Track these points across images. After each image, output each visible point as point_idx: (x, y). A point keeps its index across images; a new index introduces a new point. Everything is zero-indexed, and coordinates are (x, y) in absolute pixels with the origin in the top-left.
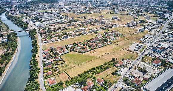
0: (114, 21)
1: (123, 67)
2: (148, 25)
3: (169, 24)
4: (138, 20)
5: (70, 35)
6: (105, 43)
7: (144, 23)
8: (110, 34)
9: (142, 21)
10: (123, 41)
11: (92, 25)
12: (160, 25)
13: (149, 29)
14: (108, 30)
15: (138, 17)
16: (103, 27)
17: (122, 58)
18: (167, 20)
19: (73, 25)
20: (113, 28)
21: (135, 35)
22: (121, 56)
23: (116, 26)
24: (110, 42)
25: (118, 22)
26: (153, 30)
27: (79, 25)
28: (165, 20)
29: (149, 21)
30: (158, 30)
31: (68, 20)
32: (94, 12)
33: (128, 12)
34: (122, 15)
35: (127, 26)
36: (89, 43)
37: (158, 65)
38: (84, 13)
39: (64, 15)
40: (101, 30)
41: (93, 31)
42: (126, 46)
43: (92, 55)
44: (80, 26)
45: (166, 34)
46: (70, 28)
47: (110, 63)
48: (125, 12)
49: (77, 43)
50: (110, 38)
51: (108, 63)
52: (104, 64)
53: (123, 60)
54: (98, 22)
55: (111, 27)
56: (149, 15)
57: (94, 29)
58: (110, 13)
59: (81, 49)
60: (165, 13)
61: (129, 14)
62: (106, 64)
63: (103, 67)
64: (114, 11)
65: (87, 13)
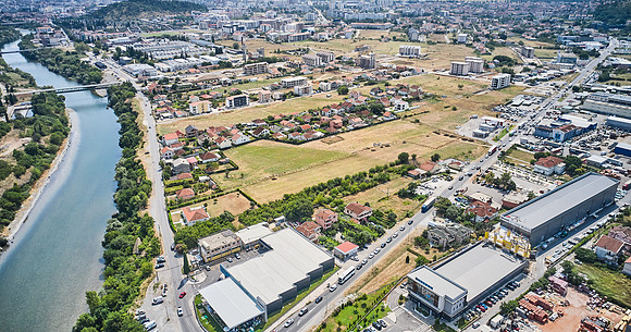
0: (406, 60)
4: (491, 57)
5: (254, 97)
7: (510, 65)
10: (437, 112)
11: (330, 70)
12: (565, 71)
14: (387, 85)
16: (369, 75)
19: (264, 72)
20: (401, 78)
21: (478, 96)
22: (431, 151)
23: (414, 73)
24: (393, 113)
25: (420, 64)
27: (285, 70)
28: (584, 56)
29: (531, 61)
30: (560, 83)
31: (245, 59)
35: (452, 74)
36: (318, 117)
37: (554, 173)
40: (362, 84)
41: (333, 88)
43: (330, 150)
44: (289, 75)
46: (253, 78)
47: (391, 168)
48: (447, 38)
49: (277, 118)
50: (392, 105)
51: (386, 167)
52: (372, 171)
53: (435, 158)
54: (350, 63)
55: (398, 77)
56: (530, 45)
57: (337, 81)
58: (394, 38)
59: (291, 132)
60: (587, 37)
61: (460, 43)
62: (378, 170)
63: (367, 178)
64: (407, 32)
65: (311, 39)
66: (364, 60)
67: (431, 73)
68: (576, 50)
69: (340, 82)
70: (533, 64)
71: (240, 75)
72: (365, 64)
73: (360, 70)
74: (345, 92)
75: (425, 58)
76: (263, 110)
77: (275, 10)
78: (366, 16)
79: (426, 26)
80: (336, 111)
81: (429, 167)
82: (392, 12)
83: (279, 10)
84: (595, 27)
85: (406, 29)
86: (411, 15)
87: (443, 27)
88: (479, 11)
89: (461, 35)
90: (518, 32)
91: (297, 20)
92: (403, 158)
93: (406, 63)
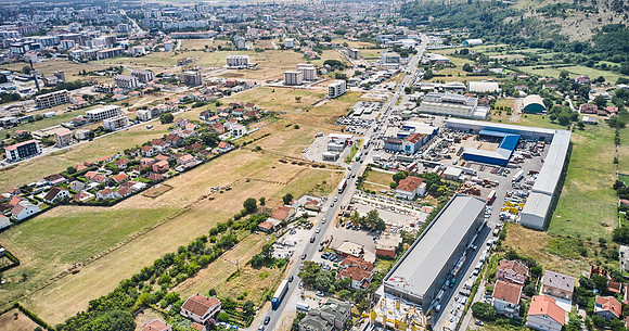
0: (235, 72)
1: (291, 226)
2: (358, 73)
3: (420, 64)
4: (320, 63)
5: (49, 139)
6: (209, 149)
7: (341, 69)
8: (226, 115)
9: (333, 64)
10: (279, 133)
11: (149, 92)
12: (393, 71)
13: (361, 86)
14: (218, 105)
15: (320, 52)
16: (197, 94)
17: (284, 195)
18: (410, 55)
19: (64, 102)
20: (233, 94)
21: (317, 108)
22: (280, 188)
23: (247, 87)
24: (229, 143)
25: (251, 75)
26: (376, 88)
27: (91, 97)
28: (404, 55)
29: (358, 62)
30: (392, 84)
31: (37, 87)
32: (156, 50)
33: (281, 41)
34: (262, 51)
35: (286, 84)
36: (137, 159)
37: (417, 196)
38: (111, 55)
39: (21, 69)
40: (189, 106)
41: (154, 116)
42: (293, 150)
43: (155, 207)
44: (97, 103)
45: (417, 95)
46: (49, 113)
47: (236, 224)
48: (274, 43)
49: (81, 168)
50: (227, 130)
51: (230, 223)
52: (214, 233)
53: (288, 199)
54: (173, 81)
55: (229, 94)
56: (355, 46)
57: (158, 107)
58: (220, 47)
59: (101, 187)
60: (401, 35)
61: (288, 48)
62: (221, 229)
63: (209, 245)
64: (232, 40)
65: (125, 55)
66: (189, 77)
67: (263, 85)
68: (396, 48)
69: (162, 107)
70: (361, 66)
71: (31, 109)
72: (190, 82)
73: (186, 88)
74: (169, 119)
75: (255, 68)
76: (62, 159)
77: (80, 21)
78: (186, 24)
79: (252, 32)
80: (160, 148)
81: (282, 214)
82: (214, 18)
83: (85, 22)
84: (405, 24)
85: (231, 36)
86: (234, 21)
87: (268, 32)
88: (300, 13)
89: (287, 40)
90: (341, 33)
91: (107, 33)
92: (250, 206)
93: (236, 76)
